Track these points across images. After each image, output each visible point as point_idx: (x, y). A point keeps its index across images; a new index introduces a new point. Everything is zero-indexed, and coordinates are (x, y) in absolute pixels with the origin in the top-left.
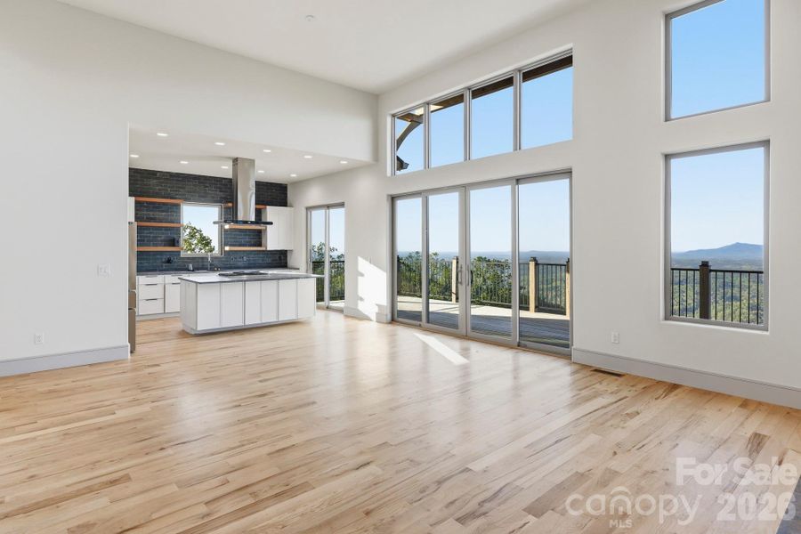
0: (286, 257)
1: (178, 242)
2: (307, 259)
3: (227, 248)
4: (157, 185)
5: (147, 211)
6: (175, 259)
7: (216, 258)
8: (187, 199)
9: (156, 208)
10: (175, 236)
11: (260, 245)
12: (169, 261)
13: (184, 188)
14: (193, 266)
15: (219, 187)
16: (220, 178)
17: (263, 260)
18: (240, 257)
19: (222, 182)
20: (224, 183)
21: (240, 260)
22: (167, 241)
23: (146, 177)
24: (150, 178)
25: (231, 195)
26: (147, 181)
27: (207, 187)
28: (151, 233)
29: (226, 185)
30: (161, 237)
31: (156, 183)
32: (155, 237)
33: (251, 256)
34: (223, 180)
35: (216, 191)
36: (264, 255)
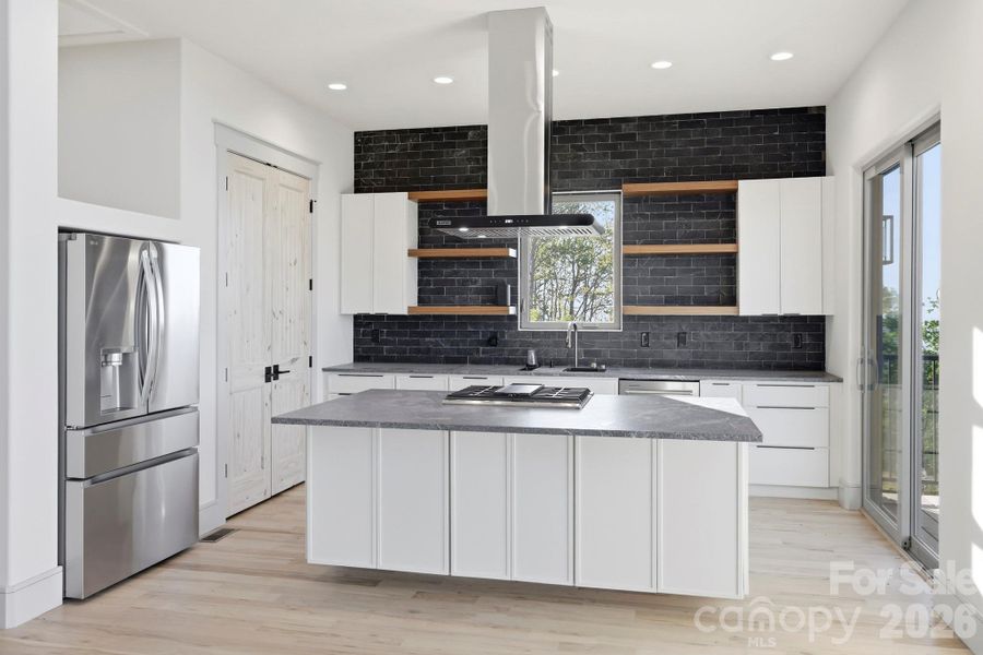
3: (634, 310)
6: (504, 335)
10: (506, 281)
11: (731, 301)
14: (536, 354)
15: (613, 147)
16: (613, 120)
17: (740, 347)
18: (671, 334)
19: (619, 129)
20: (627, 132)
21: (668, 342)
22: (488, 291)
23: (446, 145)
24: (453, 146)
25: (643, 163)
26: (448, 153)
27: (580, 149)
28: (456, 273)
29: (632, 136)
30: (476, 282)
31: (466, 155)
32: (465, 282)
33: (702, 333)
34: (623, 126)
35: (605, 155)
36: (741, 330)
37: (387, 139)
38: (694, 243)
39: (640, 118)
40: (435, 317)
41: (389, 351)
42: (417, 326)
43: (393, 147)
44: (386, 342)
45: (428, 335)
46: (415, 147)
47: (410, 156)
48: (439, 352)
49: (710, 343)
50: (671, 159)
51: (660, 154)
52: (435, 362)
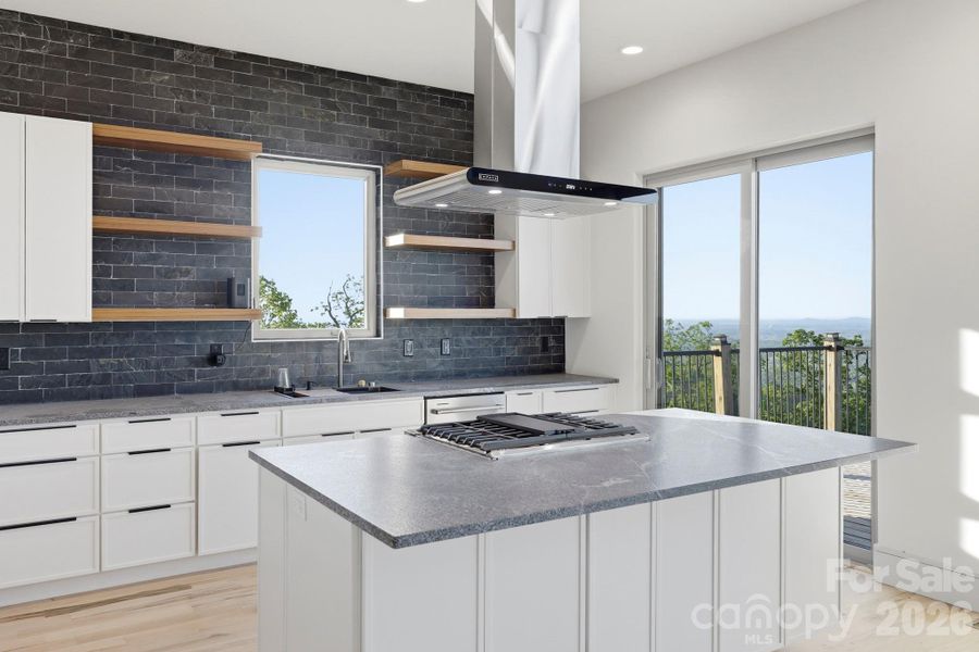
0: (561, 340)
1: (243, 289)
2: (647, 349)
3: (397, 313)
4: (177, 92)
5: (140, 179)
6: (231, 349)
7: (362, 343)
8: (271, 147)
9: (174, 170)
10: (234, 272)
11: (490, 303)
12: (213, 359)
13: (263, 106)
14: (290, 374)
15: (371, 111)
16: (373, 79)
17: (498, 352)
18: (433, 340)
19: (379, 92)
20: (387, 97)
21: (432, 350)
22: (206, 287)
23: (136, 62)
24: (149, 65)
25: (405, 138)
26: (139, 73)
27: (333, 106)
28: (154, 259)
29: (392, 103)
30: (188, 272)
31: (168, 82)
32: (169, 274)
33: (463, 338)
34: (383, 88)
35: (362, 121)
36: (499, 334)
37: (23, 28)
38: (457, 236)
39: (401, 83)
40: (117, 325)
41: (25, 383)
42: (85, 339)
43: (38, 45)
44: (21, 370)
45: (103, 353)
46: (81, 52)
47: (69, 65)
48: (127, 379)
49: (471, 349)
50: (433, 138)
51: (421, 129)
52: (118, 396)
